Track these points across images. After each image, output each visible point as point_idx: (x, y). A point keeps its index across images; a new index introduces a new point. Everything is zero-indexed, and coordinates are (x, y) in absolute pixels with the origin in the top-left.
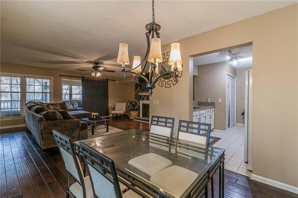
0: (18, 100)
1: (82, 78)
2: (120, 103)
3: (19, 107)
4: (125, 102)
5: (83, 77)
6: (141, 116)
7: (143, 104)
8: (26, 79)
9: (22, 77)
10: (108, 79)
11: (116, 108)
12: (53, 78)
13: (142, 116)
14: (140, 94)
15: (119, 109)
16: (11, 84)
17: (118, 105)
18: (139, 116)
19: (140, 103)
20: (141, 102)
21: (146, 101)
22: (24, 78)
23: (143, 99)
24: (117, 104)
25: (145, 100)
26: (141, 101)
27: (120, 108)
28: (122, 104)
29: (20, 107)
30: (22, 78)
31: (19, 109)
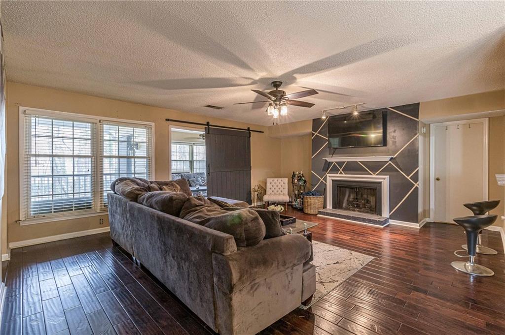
0: (87, 173)
1: (207, 126)
2: (276, 179)
3: (89, 189)
4: (285, 177)
5: (208, 123)
6: (329, 206)
7: (333, 181)
8: (103, 127)
9: (94, 121)
10: (250, 129)
11: (268, 189)
12: (153, 124)
13: (331, 208)
14: (329, 159)
15: (275, 191)
16: (73, 138)
17: (271, 183)
18: (325, 207)
19: (325, 179)
20: (330, 176)
21: (344, 175)
22: (99, 123)
23: (335, 170)
24: (269, 180)
25: (341, 173)
26: (328, 175)
27: (277, 189)
28: (280, 179)
29: (89, 191)
30: (96, 123)
31: (89, 195)
